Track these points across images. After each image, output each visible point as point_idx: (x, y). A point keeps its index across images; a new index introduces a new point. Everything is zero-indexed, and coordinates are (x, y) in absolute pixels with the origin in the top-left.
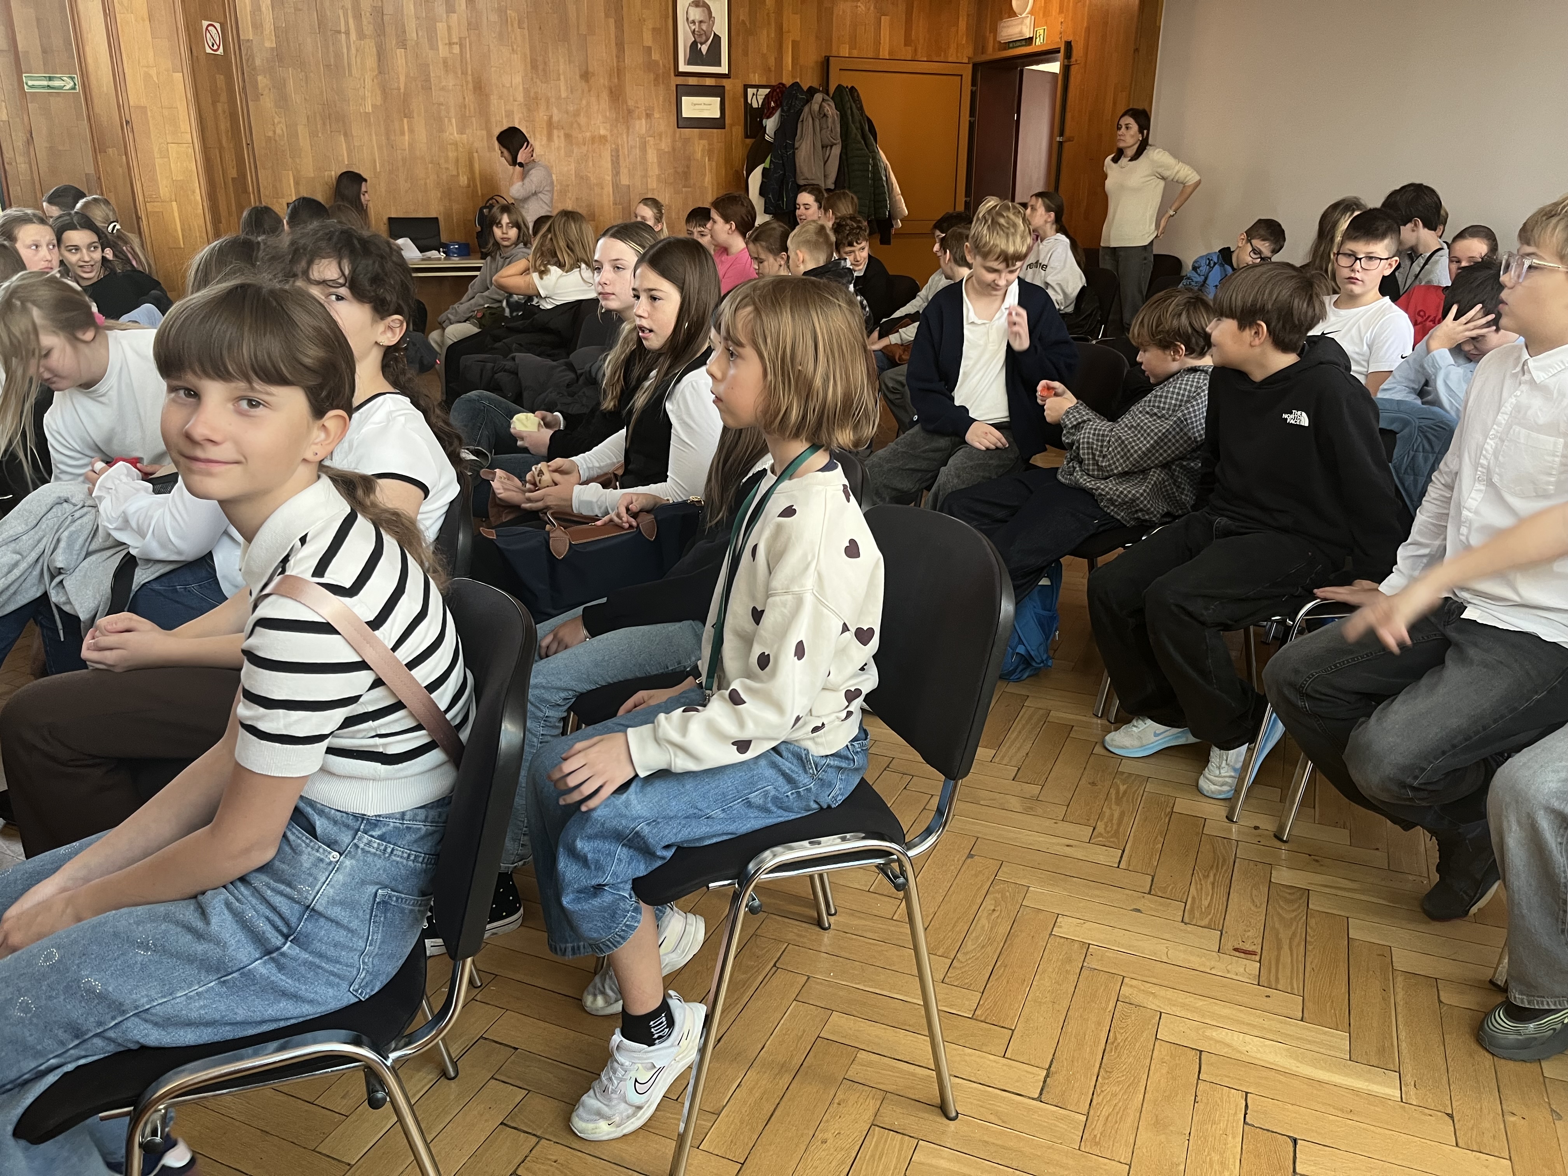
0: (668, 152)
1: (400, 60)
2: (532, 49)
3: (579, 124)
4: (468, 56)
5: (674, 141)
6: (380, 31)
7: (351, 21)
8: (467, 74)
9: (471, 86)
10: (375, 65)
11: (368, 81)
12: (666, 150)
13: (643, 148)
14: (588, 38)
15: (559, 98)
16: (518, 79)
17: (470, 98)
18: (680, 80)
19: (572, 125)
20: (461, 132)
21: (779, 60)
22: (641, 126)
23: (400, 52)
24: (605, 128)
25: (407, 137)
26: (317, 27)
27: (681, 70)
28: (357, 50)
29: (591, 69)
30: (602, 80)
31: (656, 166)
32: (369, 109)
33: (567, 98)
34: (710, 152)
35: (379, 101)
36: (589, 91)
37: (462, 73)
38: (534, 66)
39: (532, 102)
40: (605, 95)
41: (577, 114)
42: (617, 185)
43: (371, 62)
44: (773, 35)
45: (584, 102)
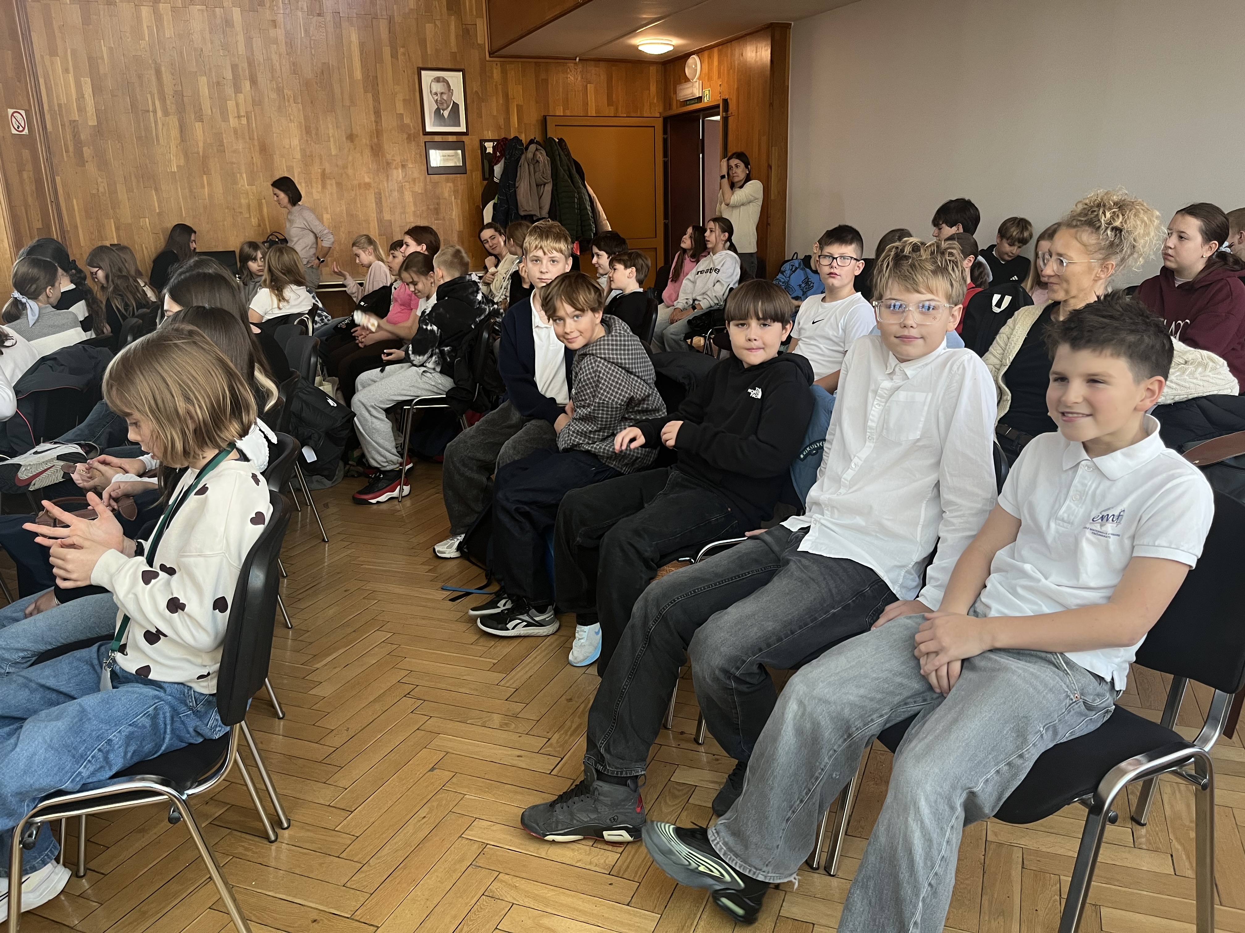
0: (421, 194)
1: (198, 131)
2: (306, 118)
3: (347, 175)
4: (254, 125)
5: (425, 185)
6: (181, 110)
7: (157, 103)
8: (253, 139)
9: (257, 148)
10: (178, 135)
11: (173, 149)
12: (420, 192)
13: (401, 190)
14: (351, 108)
15: (330, 155)
16: (296, 142)
17: (257, 159)
18: (428, 138)
19: (342, 175)
20: (251, 184)
21: (508, 120)
22: (398, 174)
23: (198, 125)
24: (369, 177)
25: (206, 189)
26: (130, 107)
27: (428, 129)
28: (163, 125)
29: (354, 132)
30: (364, 140)
31: (412, 204)
32: (175, 169)
33: (336, 155)
34: (456, 192)
35: (182, 162)
36: (355, 149)
37: (250, 139)
38: (308, 131)
39: (307, 159)
40: (367, 152)
41: (345, 167)
42: (381, 220)
43: (175, 133)
44: (501, 102)
45: (350, 158)
